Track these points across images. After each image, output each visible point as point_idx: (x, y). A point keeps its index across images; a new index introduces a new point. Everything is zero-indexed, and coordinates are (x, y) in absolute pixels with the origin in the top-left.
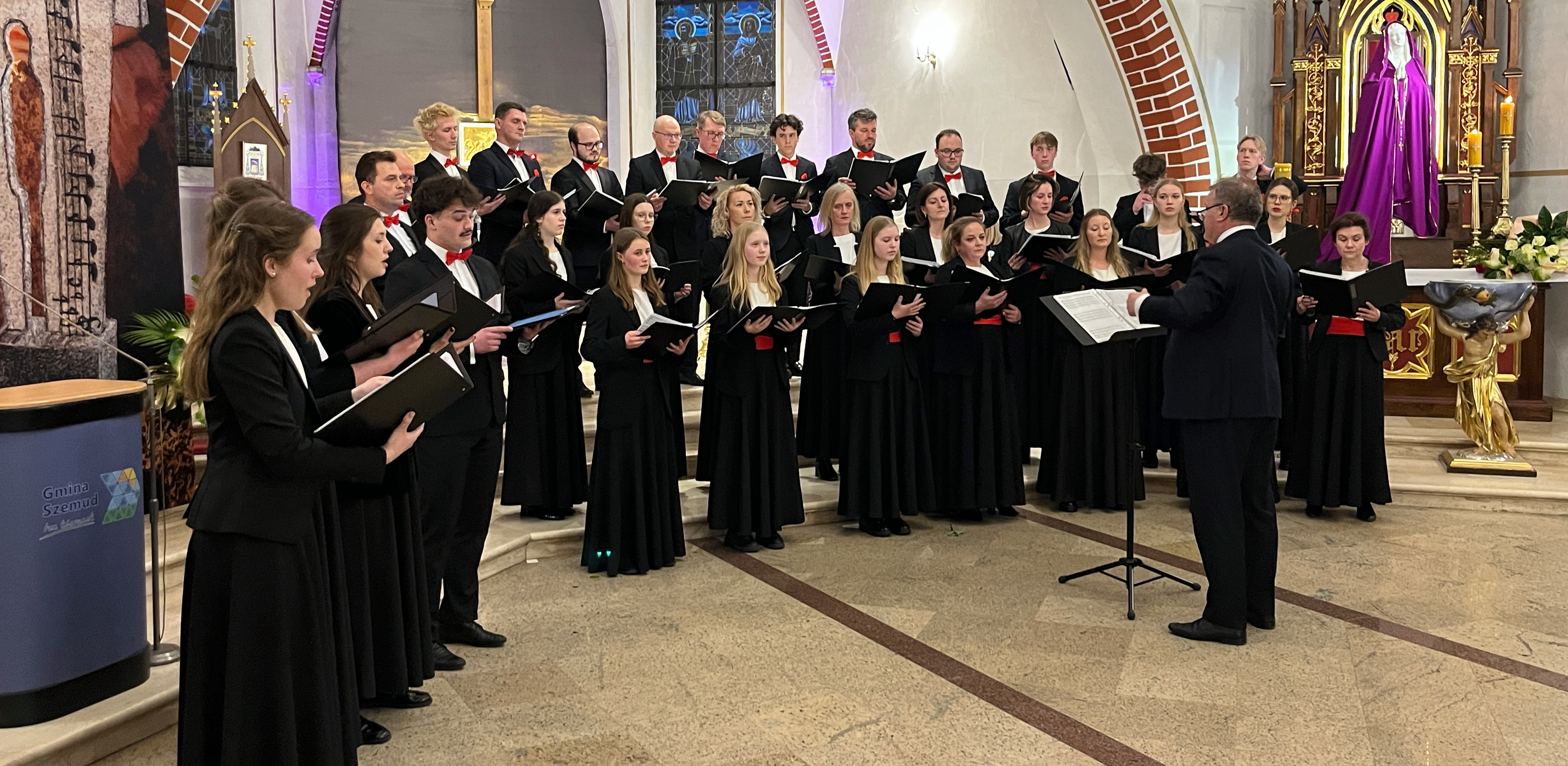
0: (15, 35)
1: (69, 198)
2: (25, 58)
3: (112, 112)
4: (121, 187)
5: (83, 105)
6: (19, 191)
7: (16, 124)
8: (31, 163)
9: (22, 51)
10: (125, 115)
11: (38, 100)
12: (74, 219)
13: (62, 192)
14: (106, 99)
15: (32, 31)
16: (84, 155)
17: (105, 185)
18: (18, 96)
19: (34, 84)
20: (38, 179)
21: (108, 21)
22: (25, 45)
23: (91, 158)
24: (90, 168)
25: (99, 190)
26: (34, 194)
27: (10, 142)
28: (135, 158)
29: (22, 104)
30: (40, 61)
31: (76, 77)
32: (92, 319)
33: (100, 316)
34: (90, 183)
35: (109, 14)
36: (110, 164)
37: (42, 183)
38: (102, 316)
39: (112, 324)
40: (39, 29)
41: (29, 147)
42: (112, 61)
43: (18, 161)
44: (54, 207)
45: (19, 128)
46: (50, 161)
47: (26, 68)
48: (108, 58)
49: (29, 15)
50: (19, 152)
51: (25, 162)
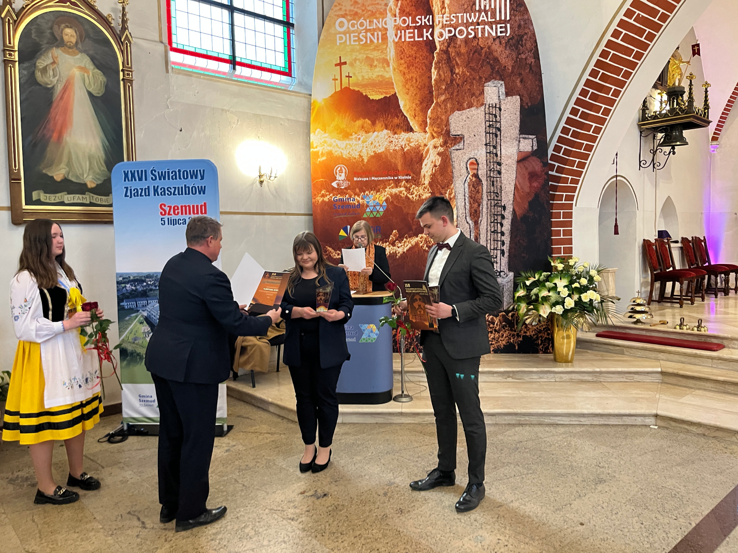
0: (472, 164)
1: (492, 224)
2: (475, 171)
3: (516, 187)
4: (519, 218)
5: (501, 187)
6: (470, 222)
7: (471, 197)
8: (476, 211)
9: (475, 169)
10: (522, 188)
11: (480, 187)
12: (495, 232)
13: (489, 221)
14: (513, 184)
15: (479, 161)
16: (501, 206)
17: (510, 218)
18: (471, 186)
19: (479, 181)
20: (479, 217)
21: (515, 151)
22: (476, 167)
23: (504, 208)
24: (503, 212)
25: (507, 220)
26: (476, 223)
27: (467, 204)
28: (526, 206)
29: (473, 189)
30: (482, 172)
31: (498, 176)
32: (501, 272)
33: (505, 271)
34: (503, 217)
35: (516, 148)
36: (514, 210)
37: (480, 219)
38: (506, 270)
39: (511, 274)
40: (482, 160)
41: (476, 205)
42: (517, 167)
43: (470, 211)
44: (485, 228)
45: (472, 198)
46: (485, 210)
47: (476, 176)
48: (515, 166)
49: (478, 155)
50: (471, 207)
51: (473, 211)
